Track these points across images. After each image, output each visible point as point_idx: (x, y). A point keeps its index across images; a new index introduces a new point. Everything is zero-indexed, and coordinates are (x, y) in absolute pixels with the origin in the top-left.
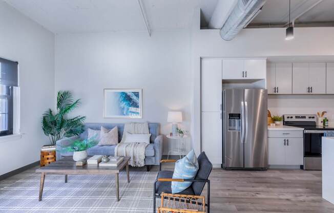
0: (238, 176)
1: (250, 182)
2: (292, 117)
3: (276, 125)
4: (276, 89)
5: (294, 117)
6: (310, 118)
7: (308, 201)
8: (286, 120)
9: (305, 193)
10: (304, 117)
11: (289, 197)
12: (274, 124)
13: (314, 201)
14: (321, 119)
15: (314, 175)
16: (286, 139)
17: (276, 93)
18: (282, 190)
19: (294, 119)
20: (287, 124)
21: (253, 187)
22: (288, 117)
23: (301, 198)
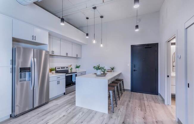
0: (29, 117)
1: (40, 117)
2: (59, 68)
3: (52, 73)
4: (53, 52)
5: (60, 68)
6: (66, 68)
7: (72, 111)
8: (57, 70)
9: (69, 107)
10: (64, 68)
11: (64, 114)
12: (51, 73)
13: (74, 109)
14: (70, 68)
15: (70, 95)
16: (59, 81)
17: (53, 54)
18: (60, 111)
19: (60, 69)
20: (57, 72)
21: (43, 120)
22: (58, 68)
23: (69, 111)
